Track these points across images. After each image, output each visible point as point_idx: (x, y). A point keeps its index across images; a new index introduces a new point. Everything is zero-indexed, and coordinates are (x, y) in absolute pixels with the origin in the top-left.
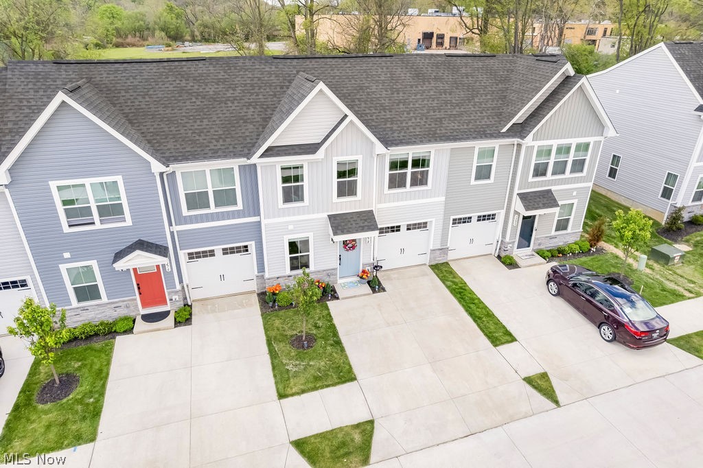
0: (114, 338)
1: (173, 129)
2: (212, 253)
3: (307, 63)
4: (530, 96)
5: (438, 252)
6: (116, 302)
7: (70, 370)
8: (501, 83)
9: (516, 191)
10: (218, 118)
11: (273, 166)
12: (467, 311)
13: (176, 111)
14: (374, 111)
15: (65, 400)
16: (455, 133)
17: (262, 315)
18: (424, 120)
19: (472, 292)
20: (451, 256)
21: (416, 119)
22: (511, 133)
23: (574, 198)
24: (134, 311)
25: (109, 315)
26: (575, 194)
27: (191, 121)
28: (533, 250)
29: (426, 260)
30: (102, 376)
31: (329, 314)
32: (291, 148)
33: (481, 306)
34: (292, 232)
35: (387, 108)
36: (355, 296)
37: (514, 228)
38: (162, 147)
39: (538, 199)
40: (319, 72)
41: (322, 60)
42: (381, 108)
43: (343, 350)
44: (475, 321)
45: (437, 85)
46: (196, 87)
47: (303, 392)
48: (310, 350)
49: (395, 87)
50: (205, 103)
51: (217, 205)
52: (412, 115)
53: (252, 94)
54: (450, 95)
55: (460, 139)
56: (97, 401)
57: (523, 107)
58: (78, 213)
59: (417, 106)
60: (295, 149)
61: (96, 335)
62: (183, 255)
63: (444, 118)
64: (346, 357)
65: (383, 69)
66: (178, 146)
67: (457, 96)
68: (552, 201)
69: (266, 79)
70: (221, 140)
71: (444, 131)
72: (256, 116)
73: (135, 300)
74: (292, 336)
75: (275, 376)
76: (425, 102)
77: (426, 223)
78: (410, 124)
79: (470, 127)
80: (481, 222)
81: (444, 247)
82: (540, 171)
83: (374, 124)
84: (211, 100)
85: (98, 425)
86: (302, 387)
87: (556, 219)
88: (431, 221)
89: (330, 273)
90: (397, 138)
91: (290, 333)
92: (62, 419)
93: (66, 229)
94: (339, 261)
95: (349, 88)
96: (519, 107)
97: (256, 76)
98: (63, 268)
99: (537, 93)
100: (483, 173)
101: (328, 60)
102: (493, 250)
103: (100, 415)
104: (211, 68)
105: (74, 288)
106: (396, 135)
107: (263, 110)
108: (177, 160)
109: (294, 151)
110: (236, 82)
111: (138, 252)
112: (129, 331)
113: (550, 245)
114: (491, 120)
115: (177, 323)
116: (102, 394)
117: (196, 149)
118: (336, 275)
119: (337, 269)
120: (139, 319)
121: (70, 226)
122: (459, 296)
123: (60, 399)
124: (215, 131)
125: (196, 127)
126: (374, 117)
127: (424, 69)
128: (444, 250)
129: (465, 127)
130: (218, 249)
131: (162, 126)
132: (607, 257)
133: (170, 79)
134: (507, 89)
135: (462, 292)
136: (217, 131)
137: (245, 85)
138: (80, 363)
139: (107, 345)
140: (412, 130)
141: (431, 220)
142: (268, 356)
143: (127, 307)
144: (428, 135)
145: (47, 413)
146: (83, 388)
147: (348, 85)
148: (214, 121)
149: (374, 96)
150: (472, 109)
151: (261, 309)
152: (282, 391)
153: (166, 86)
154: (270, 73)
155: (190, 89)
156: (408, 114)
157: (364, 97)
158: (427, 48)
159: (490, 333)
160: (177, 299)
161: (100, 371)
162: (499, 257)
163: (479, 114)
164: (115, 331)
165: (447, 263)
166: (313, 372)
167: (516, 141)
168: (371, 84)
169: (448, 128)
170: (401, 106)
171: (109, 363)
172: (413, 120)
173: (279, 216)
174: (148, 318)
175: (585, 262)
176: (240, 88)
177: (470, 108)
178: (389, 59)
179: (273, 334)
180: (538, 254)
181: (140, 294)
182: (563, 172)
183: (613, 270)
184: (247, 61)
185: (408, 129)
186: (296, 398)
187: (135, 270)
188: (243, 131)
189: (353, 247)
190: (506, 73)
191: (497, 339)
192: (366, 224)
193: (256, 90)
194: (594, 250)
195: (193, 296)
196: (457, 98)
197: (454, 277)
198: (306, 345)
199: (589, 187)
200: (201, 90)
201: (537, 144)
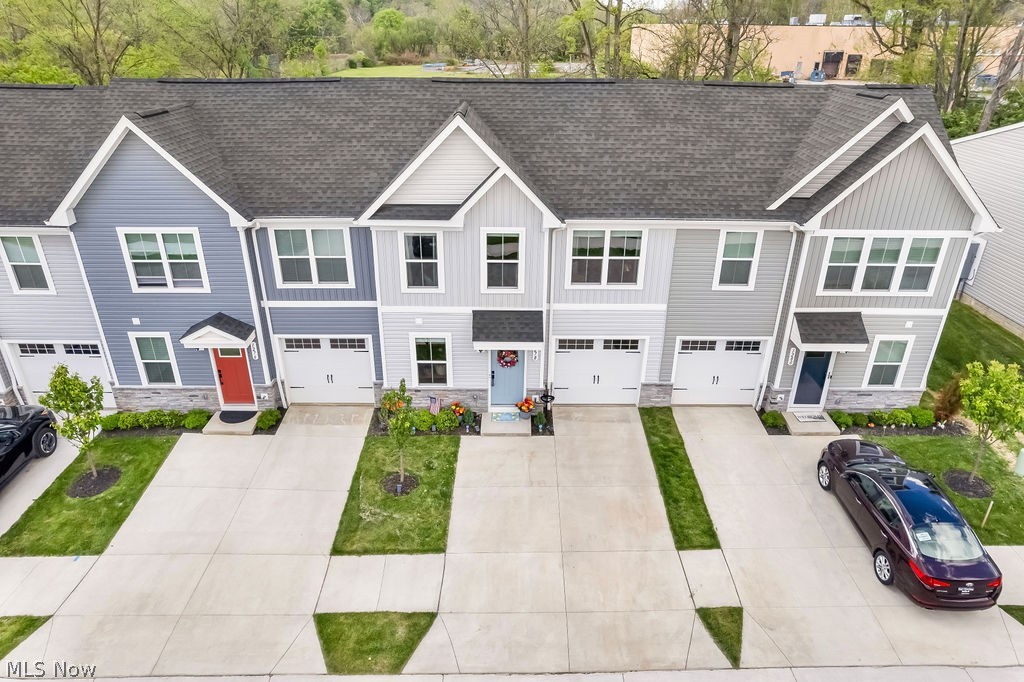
0: (180, 434)
1: (273, 171)
2: (316, 344)
3: (479, 90)
4: (825, 154)
5: (655, 389)
6: (192, 390)
7: (117, 464)
8: (791, 131)
9: (793, 309)
10: (334, 160)
11: (393, 232)
12: (662, 486)
13: (283, 148)
14: (560, 164)
15: (93, 498)
16: (684, 206)
17: (366, 438)
18: (638, 181)
19: (686, 460)
20: (677, 398)
21: (624, 180)
22: (785, 213)
23: (908, 331)
24: (212, 405)
25: (184, 404)
26: (909, 324)
27: (298, 163)
28: (825, 410)
29: (634, 398)
30: (145, 478)
31: (455, 454)
32: (418, 208)
33: (690, 482)
34: (419, 328)
35: (582, 160)
36: (504, 435)
37: (791, 369)
38: (253, 195)
39: (832, 327)
40: (493, 102)
41: (503, 86)
42: (573, 160)
43: (448, 506)
44: (667, 504)
45: (675, 129)
46: (317, 118)
47: (366, 552)
48: (403, 498)
49: (604, 129)
50: (323, 139)
51: (321, 280)
52: (619, 172)
53: (388, 130)
54: (693, 145)
55: (690, 216)
56: (125, 507)
57: (810, 171)
58: (148, 269)
59: (632, 159)
60: (422, 211)
61: (162, 426)
62: (277, 341)
63: (672, 180)
64: (447, 518)
65: (592, 101)
66: (273, 195)
67: (706, 147)
68: (857, 333)
69: (414, 109)
70: (329, 191)
71: (666, 201)
72: (385, 161)
73: (215, 390)
74: (389, 474)
75: (341, 523)
76: (648, 155)
77: (636, 342)
78: (613, 186)
79: (713, 197)
80: (733, 351)
81: (665, 383)
82: (840, 278)
83: (554, 182)
84: (332, 136)
85: (113, 536)
86: (367, 545)
87: (871, 363)
88: (644, 340)
89: (478, 395)
90: (585, 206)
91: (389, 468)
92: (81, 518)
93: (136, 289)
94: (490, 379)
95: (532, 128)
96: (803, 171)
97: (400, 105)
98: (132, 336)
99: (836, 150)
100: (735, 273)
101: (512, 86)
102: (753, 399)
103: (120, 525)
104: (344, 93)
105: (145, 364)
106: (585, 201)
107: (397, 153)
108: (266, 212)
109: (420, 214)
110: (372, 113)
111: (209, 328)
112: (198, 429)
113: (858, 406)
114: (755, 189)
115: (258, 430)
116: (135, 500)
117: (293, 200)
118: (486, 399)
119: (486, 391)
120: (217, 416)
121: (140, 285)
122: (660, 460)
123: (90, 496)
124: (325, 178)
125: (302, 171)
126: (558, 173)
127: (661, 104)
128: (666, 388)
129: (705, 197)
130: (325, 339)
131: (261, 167)
132: (962, 443)
133: (287, 106)
134: (800, 141)
135: (669, 457)
136: (328, 179)
137: (383, 117)
138: (131, 457)
139: (168, 441)
140: (614, 197)
141: (643, 337)
142: (347, 494)
143: (205, 398)
144: (637, 206)
145: (71, 508)
146: (119, 488)
147: (531, 124)
148: (328, 165)
149: (566, 141)
150: (727, 170)
151: (370, 429)
152: (339, 545)
153: (280, 114)
154: (421, 102)
155: (308, 120)
156: (615, 170)
157: (550, 142)
158: (828, 77)
159: (681, 527)
160: (267, 398)
161: (147, 471)
162: (762, 412)
163: (736, 179)
164: (184, 426)
165: (669, 409)
166: (391, 527)
167: (791, 225)
168: (568, 124)
169: (675, 197)
170: (606, 158)
171: (159, 465)
172: (620, 181)
173: (403, 304)
174: (228, 417)
175: (913, 444)
176: (375, 121)
177: (723, 168)
178: (607, 86)
179: (366, 465)
180: (831, 417)
181: (222, 383)
182: (886, 286)
183: (962, 465)
184: (395, 83)
185: (607, 194)
186: (354, 558)
187: (215, 351)
188: (362, 180)
189: (513, 363)
190: (804, 115)
191: (687, 538)
192: (527, 330)
193: (396, 126)
194: (943, 426)
195: (291, 397)
196: (704, 152)
197: (669, 432)
198: (399, 490)
199: (941, 317)
200: (322, 122)
201: (831, 234)
